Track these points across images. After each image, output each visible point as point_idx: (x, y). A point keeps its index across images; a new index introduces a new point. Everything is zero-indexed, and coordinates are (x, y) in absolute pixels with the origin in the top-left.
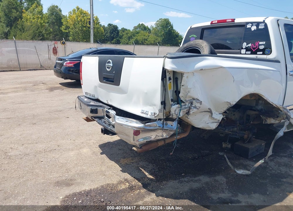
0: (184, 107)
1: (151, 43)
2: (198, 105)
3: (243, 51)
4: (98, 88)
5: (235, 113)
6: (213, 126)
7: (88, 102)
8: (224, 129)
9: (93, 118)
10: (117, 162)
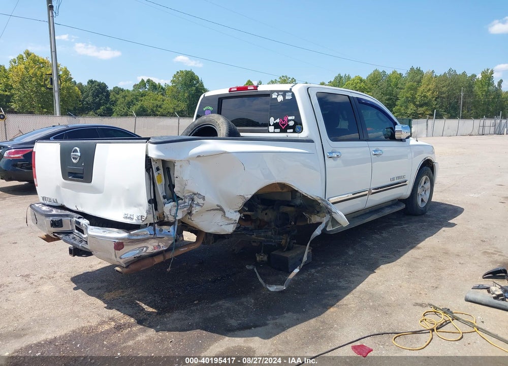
0: (183, 205)
1: (168, 112)
2: (201, 201)
3: (271, 129)
4: (61, 188)
5: (266, 211)
6: (230, 229)
7: (47, 211)
8: (252, 233)
9: (56, 234)
10: (99, 297)
